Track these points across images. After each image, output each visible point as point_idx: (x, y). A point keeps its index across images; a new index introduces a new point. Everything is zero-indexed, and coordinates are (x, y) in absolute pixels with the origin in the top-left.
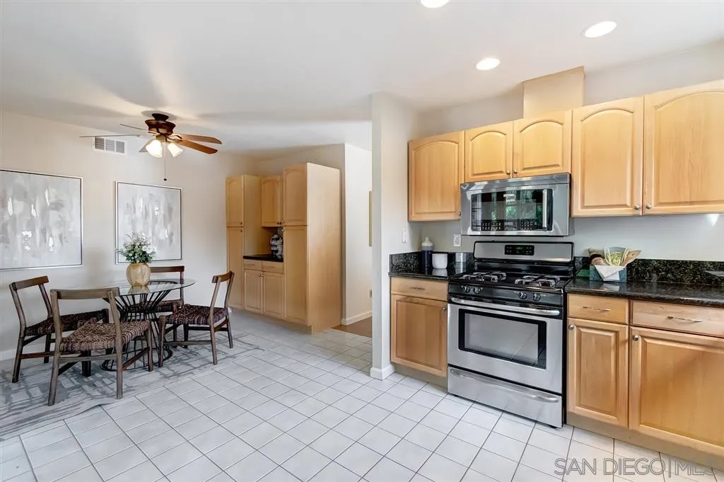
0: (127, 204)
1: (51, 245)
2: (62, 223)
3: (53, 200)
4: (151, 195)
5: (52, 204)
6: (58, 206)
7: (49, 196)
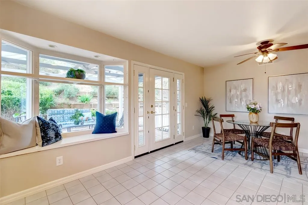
0: (273, 86)
1: (243, 104)
2: (247, 96)
3: (244, 88)
4: (286, 79)
5: (243, 90)
6: (245, 90)
7: (243, 87)
